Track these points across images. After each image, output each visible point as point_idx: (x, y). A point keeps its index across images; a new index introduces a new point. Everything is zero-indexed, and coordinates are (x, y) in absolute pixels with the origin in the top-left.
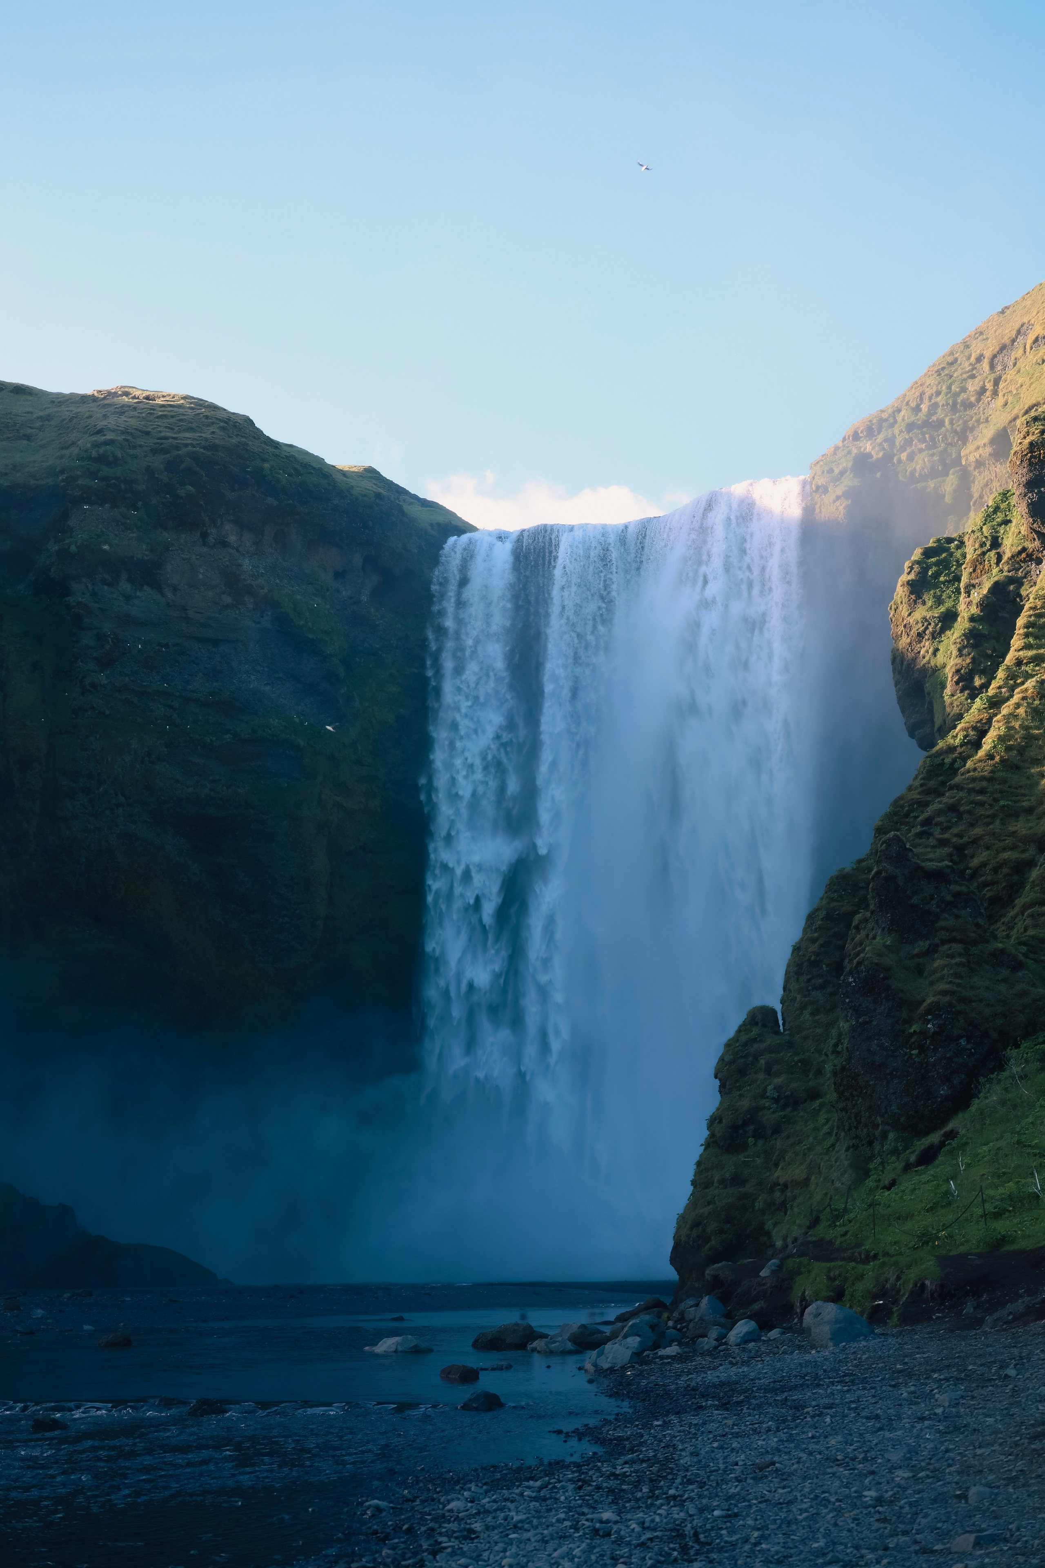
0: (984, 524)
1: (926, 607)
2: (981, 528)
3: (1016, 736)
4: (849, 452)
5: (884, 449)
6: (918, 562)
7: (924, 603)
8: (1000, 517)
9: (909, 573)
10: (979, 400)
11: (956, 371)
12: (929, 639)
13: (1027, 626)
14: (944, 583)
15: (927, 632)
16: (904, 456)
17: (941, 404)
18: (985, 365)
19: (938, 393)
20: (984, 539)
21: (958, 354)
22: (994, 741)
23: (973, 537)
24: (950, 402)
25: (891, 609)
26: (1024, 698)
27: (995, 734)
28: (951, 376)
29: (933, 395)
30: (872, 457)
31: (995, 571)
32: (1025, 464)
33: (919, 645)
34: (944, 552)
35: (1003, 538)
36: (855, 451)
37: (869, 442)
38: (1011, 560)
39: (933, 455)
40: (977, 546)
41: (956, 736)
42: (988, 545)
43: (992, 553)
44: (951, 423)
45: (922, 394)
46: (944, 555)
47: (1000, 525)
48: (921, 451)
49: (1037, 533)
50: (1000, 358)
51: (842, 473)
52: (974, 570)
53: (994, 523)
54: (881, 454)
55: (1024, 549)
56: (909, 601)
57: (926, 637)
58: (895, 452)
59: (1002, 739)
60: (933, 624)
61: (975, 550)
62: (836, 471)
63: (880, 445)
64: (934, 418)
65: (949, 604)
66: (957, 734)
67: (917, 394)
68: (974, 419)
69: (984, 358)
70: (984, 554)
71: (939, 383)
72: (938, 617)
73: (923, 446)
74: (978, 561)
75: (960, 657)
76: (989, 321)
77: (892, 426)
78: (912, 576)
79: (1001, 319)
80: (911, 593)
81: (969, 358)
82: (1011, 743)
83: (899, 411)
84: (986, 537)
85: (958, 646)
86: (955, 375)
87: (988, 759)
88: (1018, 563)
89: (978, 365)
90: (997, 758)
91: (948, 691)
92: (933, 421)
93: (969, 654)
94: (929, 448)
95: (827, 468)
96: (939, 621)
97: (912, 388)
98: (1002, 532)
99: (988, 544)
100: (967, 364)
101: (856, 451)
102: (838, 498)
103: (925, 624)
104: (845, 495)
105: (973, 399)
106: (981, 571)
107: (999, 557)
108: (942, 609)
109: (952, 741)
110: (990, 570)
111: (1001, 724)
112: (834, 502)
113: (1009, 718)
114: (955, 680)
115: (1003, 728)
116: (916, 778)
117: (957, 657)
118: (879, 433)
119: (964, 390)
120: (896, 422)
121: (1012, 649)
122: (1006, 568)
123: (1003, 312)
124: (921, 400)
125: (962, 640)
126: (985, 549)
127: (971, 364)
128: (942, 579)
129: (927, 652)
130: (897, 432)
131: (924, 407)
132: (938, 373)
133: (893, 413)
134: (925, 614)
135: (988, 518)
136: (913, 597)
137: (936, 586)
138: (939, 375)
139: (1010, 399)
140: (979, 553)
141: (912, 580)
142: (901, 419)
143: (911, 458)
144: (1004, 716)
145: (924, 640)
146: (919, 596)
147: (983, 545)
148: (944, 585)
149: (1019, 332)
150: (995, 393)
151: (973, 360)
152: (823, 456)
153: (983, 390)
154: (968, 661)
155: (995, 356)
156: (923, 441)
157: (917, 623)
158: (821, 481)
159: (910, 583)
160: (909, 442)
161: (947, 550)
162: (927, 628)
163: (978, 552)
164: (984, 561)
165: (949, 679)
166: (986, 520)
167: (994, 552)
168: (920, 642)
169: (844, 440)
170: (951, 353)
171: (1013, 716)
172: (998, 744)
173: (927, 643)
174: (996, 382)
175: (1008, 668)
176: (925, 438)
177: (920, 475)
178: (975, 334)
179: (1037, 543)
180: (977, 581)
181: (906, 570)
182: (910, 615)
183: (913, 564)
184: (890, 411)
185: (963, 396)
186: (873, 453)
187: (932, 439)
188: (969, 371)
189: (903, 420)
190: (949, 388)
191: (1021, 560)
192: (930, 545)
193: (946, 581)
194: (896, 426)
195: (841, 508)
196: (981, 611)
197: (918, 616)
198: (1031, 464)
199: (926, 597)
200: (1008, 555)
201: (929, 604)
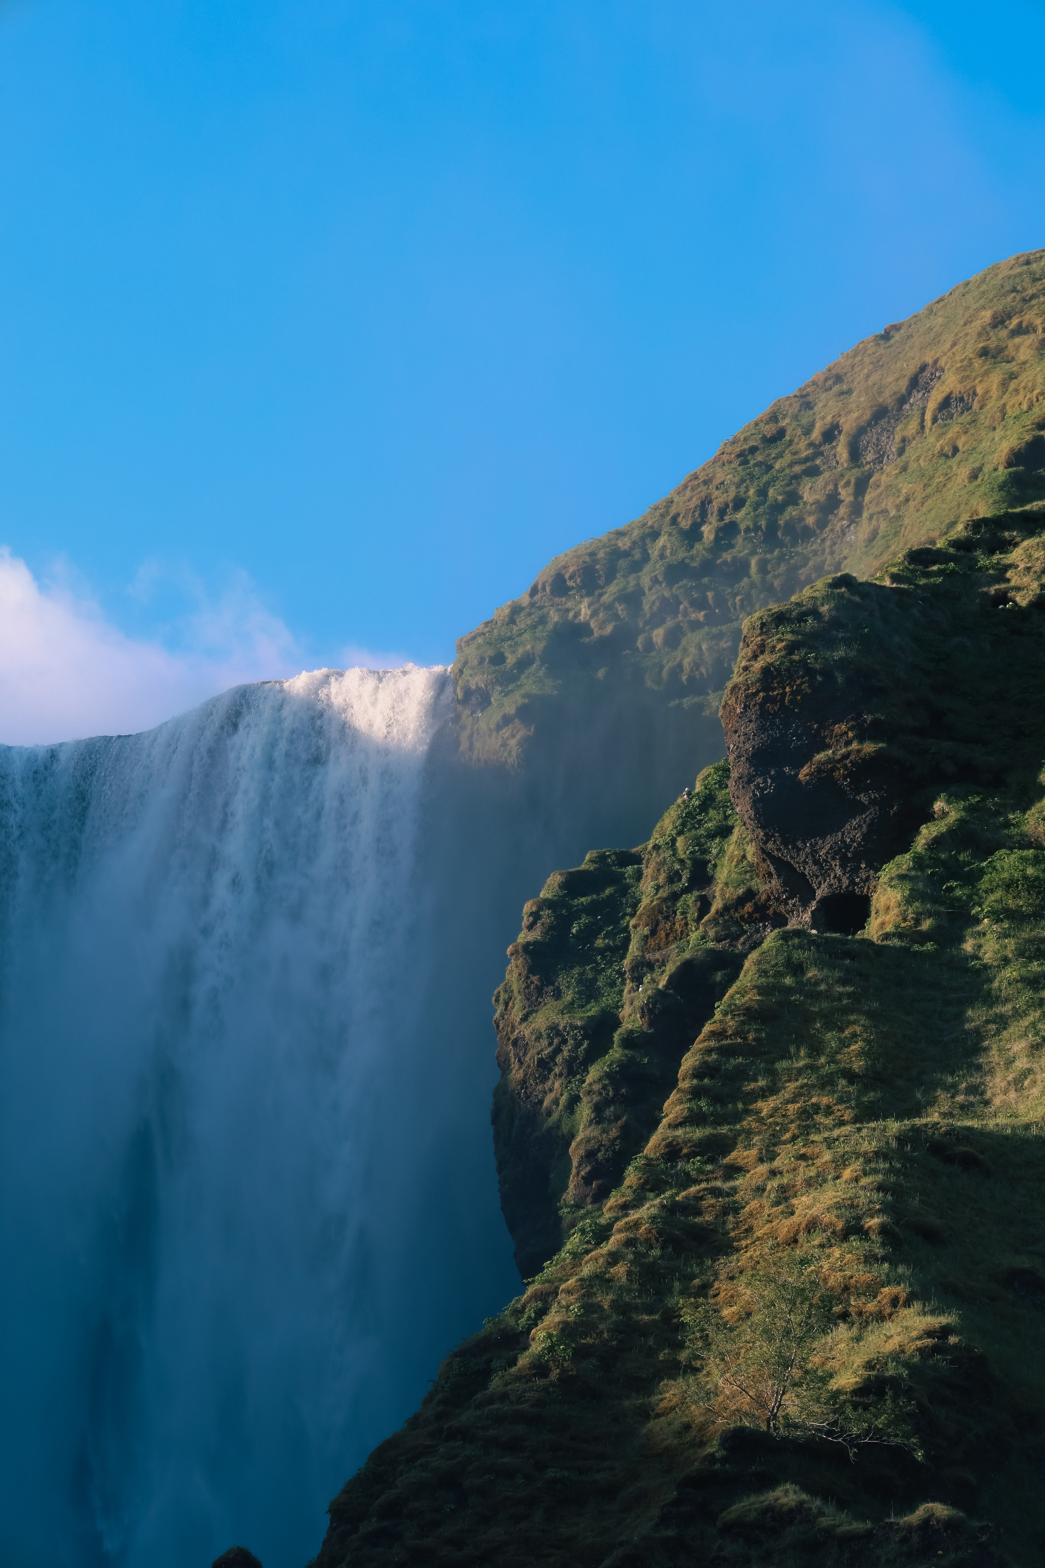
0: (680, 833)
1: (560, 1004)
2: (674, 841)
3: (601, 1326)
4: (543, 620)
5: (616, 617)
6: (548, 904)
7: (558, 995)
8: (711, 823)
9: (530, 927)
10: (822, 524)
11: (780, 456)
12: (561, 1075)
13: (699, 1073)
14: (602, 952)
15: (559, 1059)
16: (658, 635)
17: (742, 527)
18: (842, 450)
19: (739, 503)
20: (677, 866)
21: (787, 421)
22: (550, 1336)
23: (655, 859)
24: (763, 523)
25: (497, 1000)
26: (629, 1243)
27: (557, 1319)
28: (770, 468)
29: (727, 506)
30: (590, 632)
31: (694, 936)
32: (753, 713)
33: (540, 1087)
34: (610, 885)
35: (715, 866)
36: (554, 617)
37: (586, 601)
38: (722, 915)
39: (720, 636)
40: (662, 879)
41: (522, 1311)
42: (684, 879)
43: (690, 899)
44: (763, 568)
45: (705, 503)
46: (608, 891)
47: (711, 836)
48: (696, 626)
49: (777, 861)
50: (872, 436)
51: (524, 663)
52: (653, 932)
53: (702, 832)
54: (609, 629)
55: (750, 894)
56: (528, 987)
57: (557, 1070)
58: (641, 625)
59: (567, 1331)
60: (571, 1042)
61: (658, 888)
62: (511, 659)
63: (609, 607)
64: (727, 556)
65: (606, 1001)
66: (524, 1307)
67: (695, 502)
68: (811, 563)
69: (840, 432)
70: (675, 897)
71: (743, 481)
72: (582, 1028)
73: (701, 616)
74: (661, 912)
75: (598, 1123)
76: (856, 353)
77: (636, 567)
78: (535, 935)
79: (881, 351)
80: (532, 970)
81: (808, 431)
82: (589, 1340)
83: (655, 535)
84: (682, 862)
85: (596, 1098)
86: (777, 466)
87: (535, 1375)
88: (737, 923)
89: (827, 447)
90: (554, 1374)
91: (570, 1194)
92: (725, 563)
93: (617, 1118)
94: (710, 620)
95: (490, 652)
96: (585, 1037)
97: (685, 487)
98: (714, 851)
99: (685, 875)
100: (802, 445)
101: (556, 619)
102: (507, 720)
103: (556, 1041)
104: (524, 713)
105: (810, 520)
106: (667, 935)
107: (705, 905)
108: (593, 1010)
109: (512, 1321)
110: (684, 934)
111: (572, 1298)
112: (499, 728)
113: (591, 1286)
114: (583, 1173)
115: (575, 1308)
116: (428, 1401)
117: (590, 1125)
118: (608, 582)
119: (793, 498)
120: (646, 558)
121: (665, 1121)
122: (711, 933)
123: (886, 336)
124: (704, 514)
125: (604, 1087)
126: (678, 887)
127: (811, 445)
128: (599, 943)
129: (556, 1102)
130: (646, 581)
131: (708, 531)
132: (743, 457)
133: (643, 538)
134: (555, 1018)
135: (689, 821)
136: (535, 979)
137: (585, 958)
138: (745, 462)
139: (883, 526)
140: (665, 895)
141: (536, 943)
142: (656, 553)
143: (674, 639)
144: (581, 1280)
145: (552, 1076)
146: (548, 979)
147: (675, 876)
148: (603, 958)
149: (914, 383)
150: (857, 510)
151: (816, 435)
152: (487, 624)
153: (832, 502)
154: (614, 1133)
155: (861, 431)
156: (700, 604)
157: (539, 1038)
158: (477, 681)
159: (530, 950)
160: (669, 607)
161: (616, 879)
162: (558, 1051)
163: (663, 893)
164: (675, 912)
165: (574, 1171)
166: (683, 824)
167: (696, 893)
168: (544, 1079)
169: (534, 591)
170: (774, 418)
171: (601, 1280)
172: (560, 1342)
173: (557, 1085)
174: (861, 486)
175: (650, 1163)
176: (705, 599)
177: (691, 679)
178: (826, 380)
179: (775, 883)
180: (657, 955)
181: (526, 921)
182: (525, 1019)
183: (540, 908)
184: (636, 533)
185: (791, 512)
186: (592, 625)
187: (721, 601)
188: (807, 459)
189: (662, 556)
190: (762, 493)
191: (742, 917)
192: (583, 867)
193: (608, 948)
194: (647, 568)
195: (513, 742)
196: (650, 1025)
197: (541, 1021)
198: (763, 715)
199: (562, 980)
200: (717, 905)
201: (568, 996)
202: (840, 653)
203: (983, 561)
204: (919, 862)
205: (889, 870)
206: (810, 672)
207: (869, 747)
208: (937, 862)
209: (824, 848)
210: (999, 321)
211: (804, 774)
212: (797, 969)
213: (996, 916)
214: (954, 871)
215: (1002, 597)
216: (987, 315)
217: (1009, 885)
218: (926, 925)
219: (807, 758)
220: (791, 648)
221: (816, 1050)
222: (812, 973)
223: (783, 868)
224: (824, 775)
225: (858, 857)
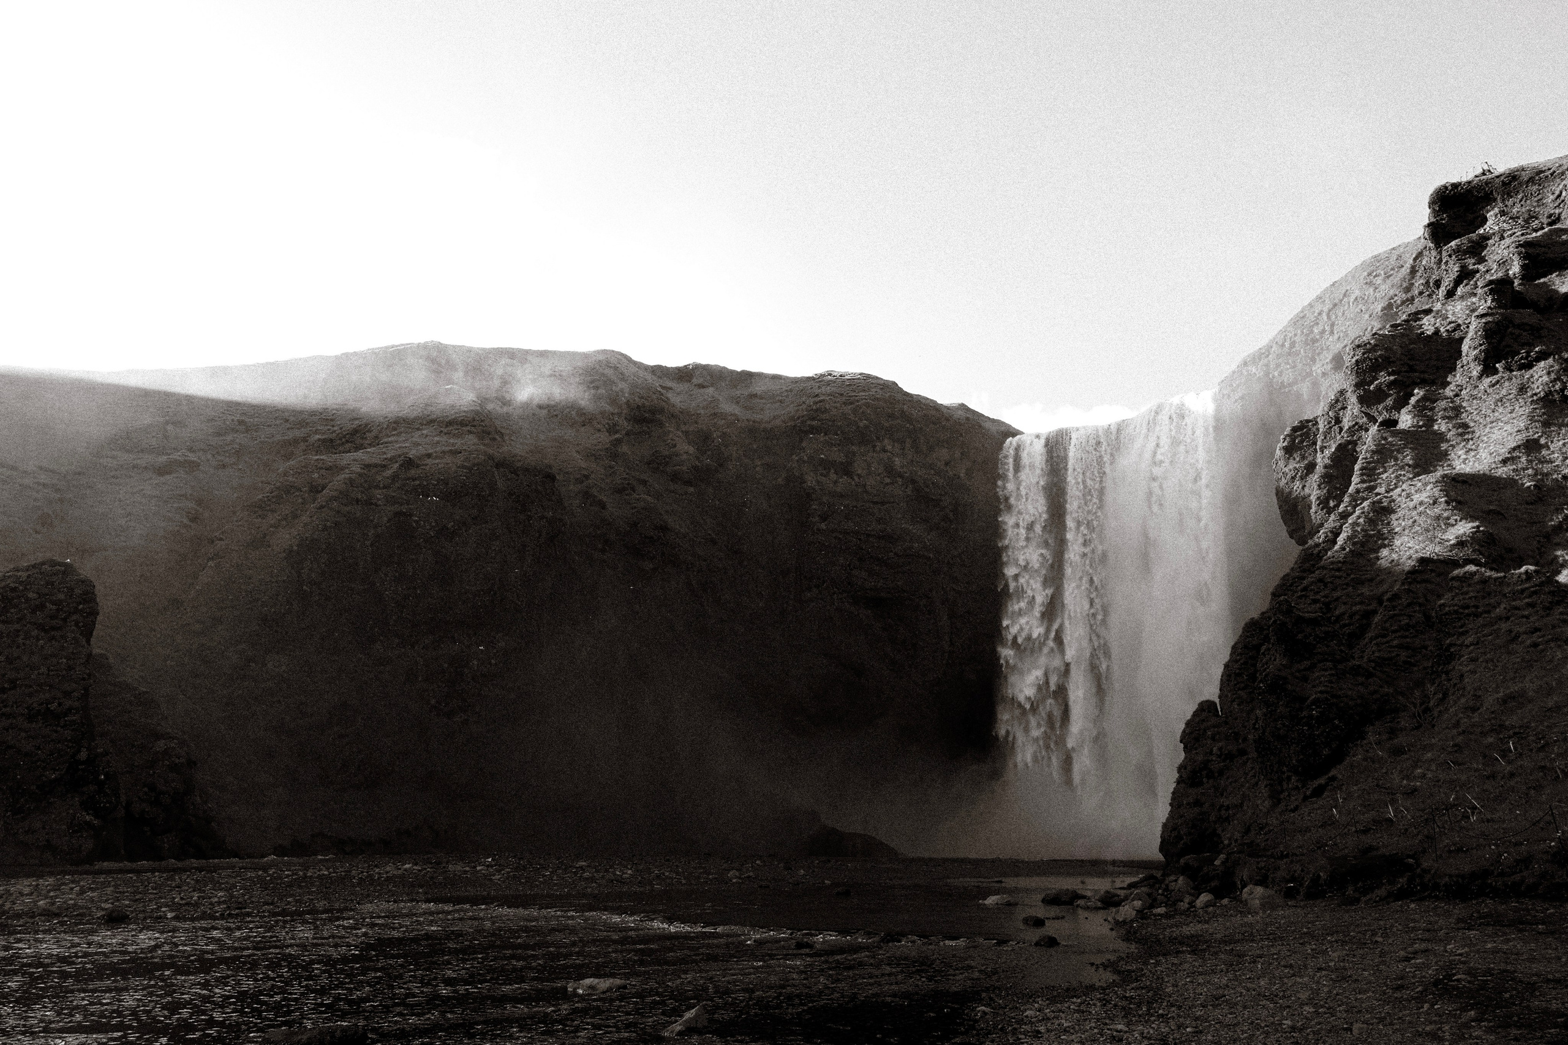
0: (1329, 410)
1: (1295, 462)
2: (1328, 413)
3: (1359, 536)
4: (1242, 374)
5: (1263, 370)
6: (1287, 435)
7: (1294, 459)
8: (1340, 405)
9: (1283, 442)
10: (1321, 337)
11: (1306, 321)
12: (1298, 480)
13: (1361, 469)
15: (1297, 476)
16: (1276, 374)
17: (1297, 341)
18: (1325, 318)
19: (1295, 335)
21: (1306, 311)
22: (1344, 540)
23: (1323, 418)
24: (1303, 340)
26: (1363, 513)
27: (1345, 535)
28: (1303, 325)
29: (1292, 337)
30: (1256, 375)
31: (1338, 438)
32: (1354, 373)
33: (1292, 484)
35: (1342, 418)
36: (1245, 373)
37: (1254, 367)
38: (1348, 430)
39: (1294, 371)
40: (1326, 423)
41: (1320, 538)
42: (1333, 423)
44: (1305, 352)
45: (1285, 337)
46: (1305, 430)
47: (1340, 410)
48: (1287, 369)
49: (1365, 413)
50: (1333, 311)
51: (1238, 386)
52: (1325, 438)
53: (1336, 409)
54: (1261, 373)
55: (1357, 423)
56: (1284, 458)
58: (1271, 371)
59: (1349, 538)
60: (1300, 471)
61: (1325, 426)
62: (1234, 385)
63: (1261, 368)
64: (1294, 350)
65: (1310, 458)
66: (1320, 536)
67: (1282, 337)
68: (1319, 348)
69: (1323, 312)
70: (1331, 428)
71: (1296, 329)
72: (1304, 467)
73: (1288, 366)
74: (1327, 432)
75: (1319, 489)
76: (1325, 290)
77: (1268, 356)
78: (1286, 444)
79: (1333, 288)
80: (1285, 453)
81: (1313, 313)
82: (1356, 540)
83: (1271, 347)
84: (1331, 418)
85: (1318, 483)
86: (1305, 324)
87: (1341, 551)
88: (1353, 432)
89: (1320, 316)
90: (1347, 550)
91: (1313, 510)
92: (1293, 352)
93: (1325, 488)
94: (1291, 367)
95: (1228, 384)
96: (1305, 469)
97: (1278, 333)
98: (1341, 414)
100: (1312, 317)
102: (1236, 401)
103: (1296, 471)
104: (1241, 398)
105: (1317, 337)
106: (1329, 438)
107: (1341, 429)
108: (1306, 462)
109: (1317, 540)
110: (1335, 437)
111: (1348, 529)
112: (1234, 403)
113: (1353, 526)
114: (1317, 503)
115: (1350, 531)
116: (1296, 563)
117: (1317, 490)
118: (1259, 361)
119: (1312, 332)
120: (1269, 354)
121: (1353, 483)
122: (1345, 436)
123: (1333, 284)
124: (1285, 340)
125: (1320, 480)
126: (1331, 425)
127: (1315, 317)
128: (1304, 444)
129: (1298, 488)
130: (1270, 360)
131: (1287, 344)
132: (1295, 323)
133: (1268, 348)
134: (1295, 465)
135: (1332, 406)
136: (1287, 456)
137: (1300, 449)
139: (1342, 335)
141: (1286, 446)
142: (1273, 352)
143: (1281, 374)
144: (1350, 523)
145: (1295, 481)
146: (1290, 455)
147: (1329, 423)
148: (1306, 448)
149: (1345, 295)
150: (1332, 333)
151: (1316, 314)
152: (1225, 377)
153: (1323, 332)
154: (1325, 492)
155: (1330, 311)
157: (1290, 471)
158: (1225, 392)
159: (1284, 448)
160: (1279, 365)
161: (1306, 427)
162: (1297, 474)
163: (1327, 427)
164: (1331, 432)
165: (1313, 503)
166: (1330, 408)
167: (1337, 426)
168: (1293, 482)
169: (1238, 366)
170: (1302, 311)
171: (1355, 524)
172: (1347, 541)
173: (1298, 483)
174: (1333, 325)
175: (1351, 495)
176: (1289, 362)
177: (1287, 384)
178: (1317, 299)
179: (1365, 419)
180: (1327, 444)
181: (1282, 440)
182: (1285, 466)
183: (1285, 436)
184: (1265, 347)
185: (1311, 336)
186: (1256, 373)
187: (1293, 362)
188: (1314, 321)
190: (1302, 331)
191: (1354, 430)
192: (1295, 425)
193: (1307, 445)
194: (1270, 356)
195: (1238, 406)
196: (1331, 462)
197: (1291, 467)
198: (1357, 373)
199: (1295, 455)
200: (1346, 427)
201: (1298, 459)
202: (1379, 353)
203: (1415, 324)
204: (1414, 407)
205: (1403, 411)
206: (1371, 360)
207: (1392, 378)
208: (1419, 406)
209: (1380, 407)
210: (1369, 274)
211: (1372, 387)
212: (1385, 439)
213: (1443, 418)
214: (1425, 408)
215: (1423, 333)
216: (1366, 273)
217: (1445, 410)
218: (1421, 423)
219: (1372, 383)
220: (1364, 354)
221: (1396, 459)
222: (1390, 439)
223: (1367, 415)
224: (1379, 388)
225: (1391, 408)
